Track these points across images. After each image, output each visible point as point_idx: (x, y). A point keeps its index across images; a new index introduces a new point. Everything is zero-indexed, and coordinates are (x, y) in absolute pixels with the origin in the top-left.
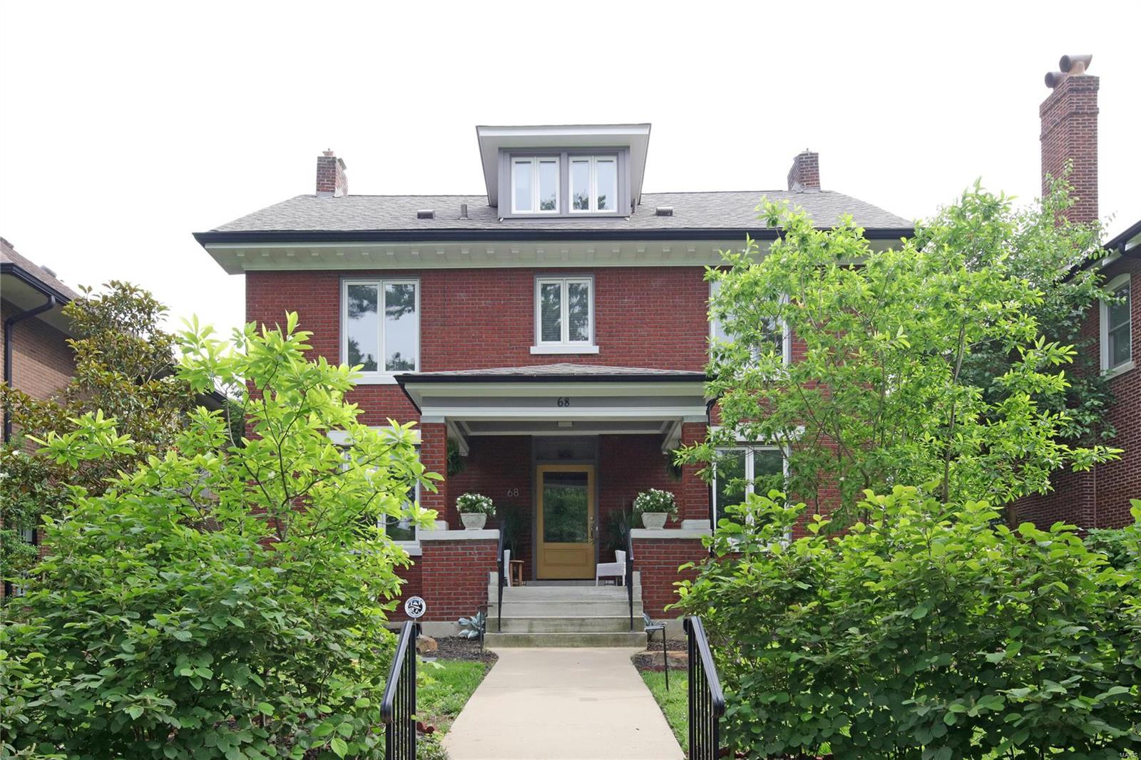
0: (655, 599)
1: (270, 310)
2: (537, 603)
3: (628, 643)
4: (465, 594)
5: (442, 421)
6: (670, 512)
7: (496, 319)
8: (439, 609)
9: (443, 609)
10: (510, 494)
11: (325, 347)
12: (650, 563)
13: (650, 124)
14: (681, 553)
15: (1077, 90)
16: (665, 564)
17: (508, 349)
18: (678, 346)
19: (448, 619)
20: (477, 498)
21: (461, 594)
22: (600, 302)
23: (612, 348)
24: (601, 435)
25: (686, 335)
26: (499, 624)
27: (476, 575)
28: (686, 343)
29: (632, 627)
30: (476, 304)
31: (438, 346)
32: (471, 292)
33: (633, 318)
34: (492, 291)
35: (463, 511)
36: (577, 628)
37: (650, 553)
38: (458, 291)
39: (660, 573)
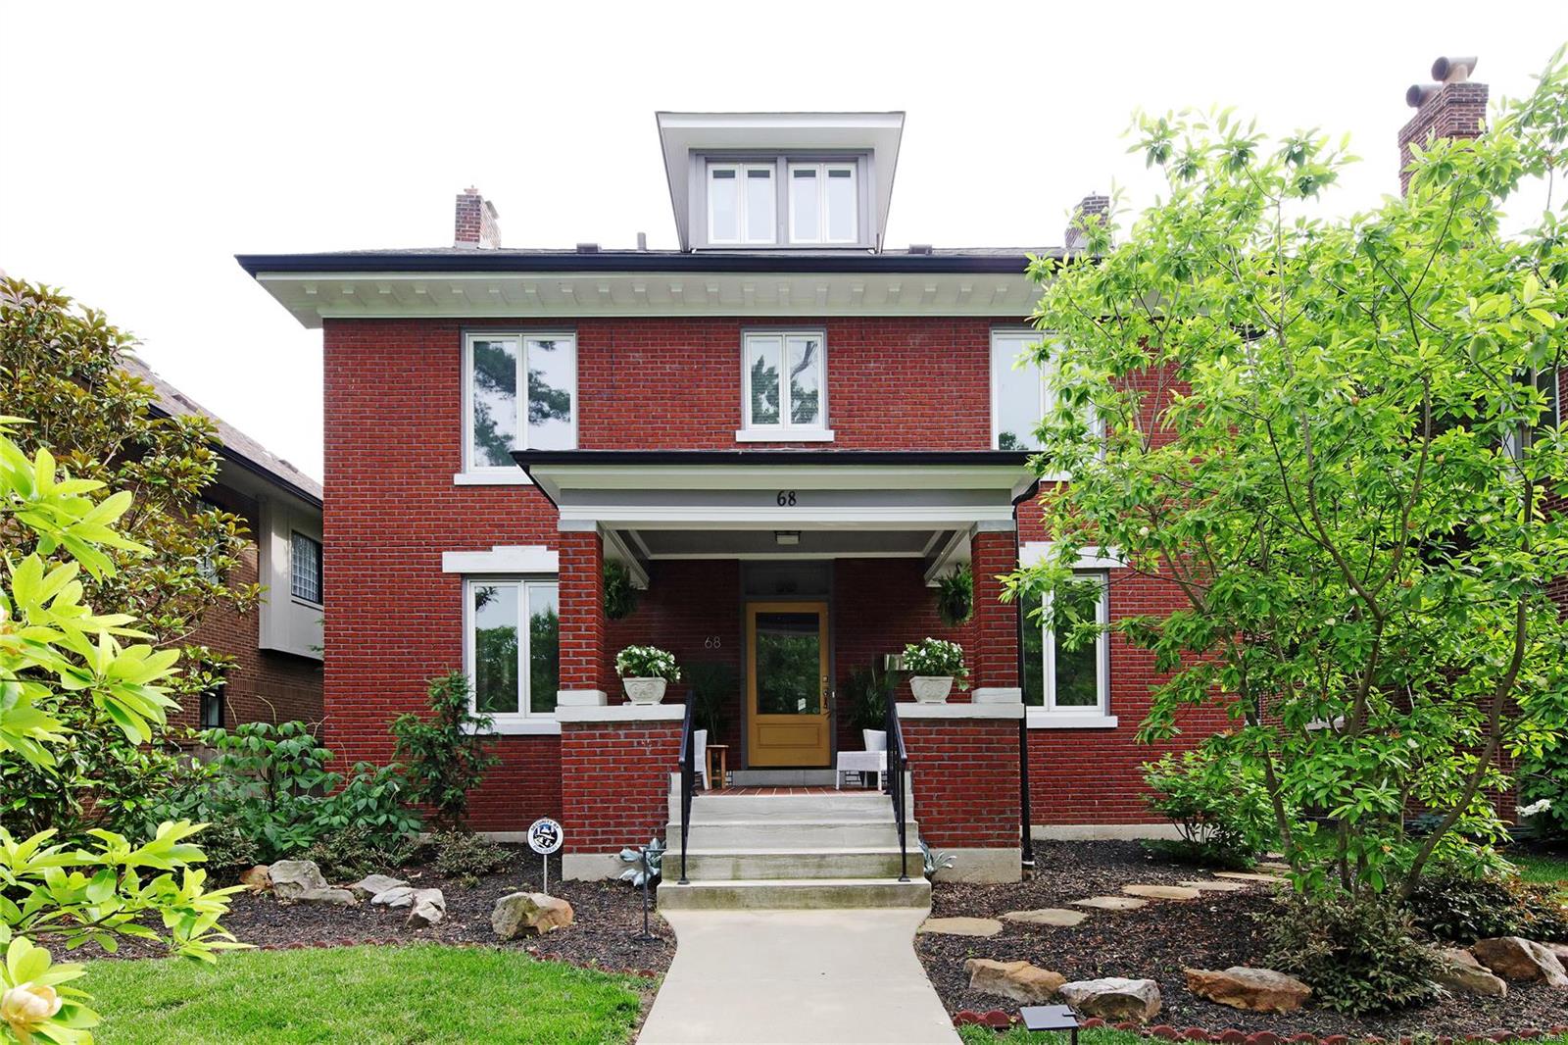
0: (935, 815)
1: (359, 376)
2: (748, 827)
3: (899, 902)
4: (633, 809)
5: (593, 528)
6: (956, 675)
7: (687, 391)
8: (589, 833)
9: (596, 833)
10: (708, 644)
11: (440, 430)
12: (926, 758)
13: (903, 113)
14: (975, 741)
15: (1460, 102)
16: (950, 758)
17: (704, 434)
18: (946, 431)
19: (604, 850)
20: (649, 654)
21: (624, 809)
22: (836, 368)
23: (854, 433)
24: (837, 559)
25: (957, 415)
26: (683, 867)
27: (648, 777)
28: (959, 427)
29: (904, 872)
30: (658, 368)
31: (604, 429)
32: (651, 351)
33: (882, 390)
34: (680, 351)
35: (627, 673)
36: (813, 872)
37: (926, 741)
38: (632, 351)
39: (942, 775)
